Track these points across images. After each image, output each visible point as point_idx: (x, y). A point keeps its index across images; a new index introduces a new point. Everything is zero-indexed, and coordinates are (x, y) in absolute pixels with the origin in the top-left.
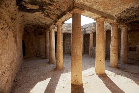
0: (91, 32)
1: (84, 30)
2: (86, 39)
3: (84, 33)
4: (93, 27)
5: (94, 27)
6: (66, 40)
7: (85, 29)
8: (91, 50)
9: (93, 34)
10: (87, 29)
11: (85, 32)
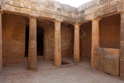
0: (94, 16)
1: (80, 15)
2: (85, 34)
3: (80, 21)
4: (100, 6)
5: (102, 6)
6: (49, 35)
7: (83, 12)
8: (96, 54)
9: (100, 21)
10: (86, 12)
11: (82, 18)
